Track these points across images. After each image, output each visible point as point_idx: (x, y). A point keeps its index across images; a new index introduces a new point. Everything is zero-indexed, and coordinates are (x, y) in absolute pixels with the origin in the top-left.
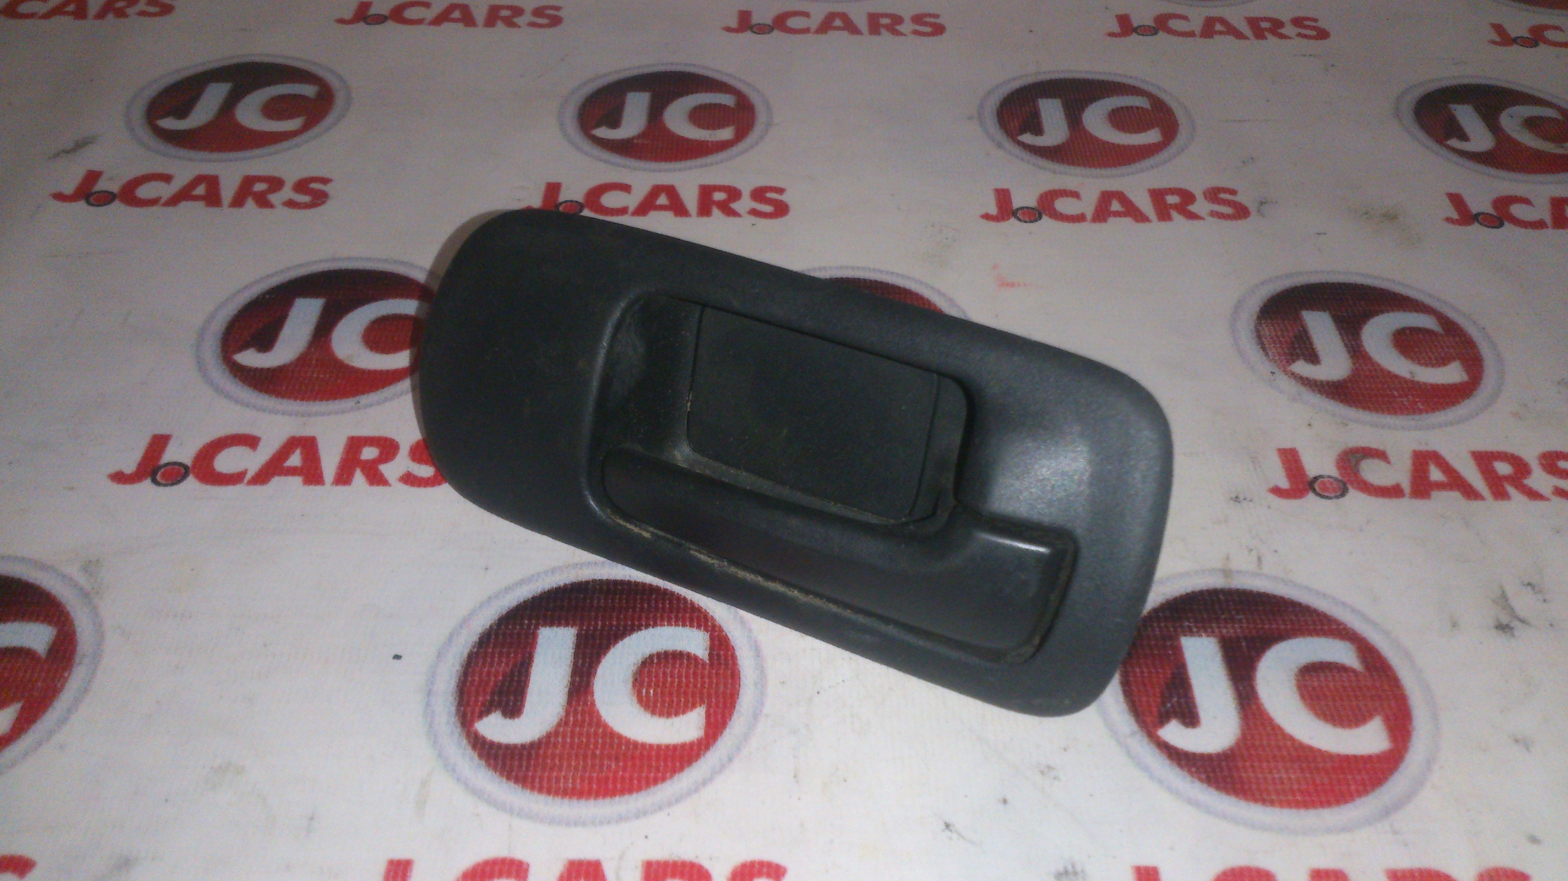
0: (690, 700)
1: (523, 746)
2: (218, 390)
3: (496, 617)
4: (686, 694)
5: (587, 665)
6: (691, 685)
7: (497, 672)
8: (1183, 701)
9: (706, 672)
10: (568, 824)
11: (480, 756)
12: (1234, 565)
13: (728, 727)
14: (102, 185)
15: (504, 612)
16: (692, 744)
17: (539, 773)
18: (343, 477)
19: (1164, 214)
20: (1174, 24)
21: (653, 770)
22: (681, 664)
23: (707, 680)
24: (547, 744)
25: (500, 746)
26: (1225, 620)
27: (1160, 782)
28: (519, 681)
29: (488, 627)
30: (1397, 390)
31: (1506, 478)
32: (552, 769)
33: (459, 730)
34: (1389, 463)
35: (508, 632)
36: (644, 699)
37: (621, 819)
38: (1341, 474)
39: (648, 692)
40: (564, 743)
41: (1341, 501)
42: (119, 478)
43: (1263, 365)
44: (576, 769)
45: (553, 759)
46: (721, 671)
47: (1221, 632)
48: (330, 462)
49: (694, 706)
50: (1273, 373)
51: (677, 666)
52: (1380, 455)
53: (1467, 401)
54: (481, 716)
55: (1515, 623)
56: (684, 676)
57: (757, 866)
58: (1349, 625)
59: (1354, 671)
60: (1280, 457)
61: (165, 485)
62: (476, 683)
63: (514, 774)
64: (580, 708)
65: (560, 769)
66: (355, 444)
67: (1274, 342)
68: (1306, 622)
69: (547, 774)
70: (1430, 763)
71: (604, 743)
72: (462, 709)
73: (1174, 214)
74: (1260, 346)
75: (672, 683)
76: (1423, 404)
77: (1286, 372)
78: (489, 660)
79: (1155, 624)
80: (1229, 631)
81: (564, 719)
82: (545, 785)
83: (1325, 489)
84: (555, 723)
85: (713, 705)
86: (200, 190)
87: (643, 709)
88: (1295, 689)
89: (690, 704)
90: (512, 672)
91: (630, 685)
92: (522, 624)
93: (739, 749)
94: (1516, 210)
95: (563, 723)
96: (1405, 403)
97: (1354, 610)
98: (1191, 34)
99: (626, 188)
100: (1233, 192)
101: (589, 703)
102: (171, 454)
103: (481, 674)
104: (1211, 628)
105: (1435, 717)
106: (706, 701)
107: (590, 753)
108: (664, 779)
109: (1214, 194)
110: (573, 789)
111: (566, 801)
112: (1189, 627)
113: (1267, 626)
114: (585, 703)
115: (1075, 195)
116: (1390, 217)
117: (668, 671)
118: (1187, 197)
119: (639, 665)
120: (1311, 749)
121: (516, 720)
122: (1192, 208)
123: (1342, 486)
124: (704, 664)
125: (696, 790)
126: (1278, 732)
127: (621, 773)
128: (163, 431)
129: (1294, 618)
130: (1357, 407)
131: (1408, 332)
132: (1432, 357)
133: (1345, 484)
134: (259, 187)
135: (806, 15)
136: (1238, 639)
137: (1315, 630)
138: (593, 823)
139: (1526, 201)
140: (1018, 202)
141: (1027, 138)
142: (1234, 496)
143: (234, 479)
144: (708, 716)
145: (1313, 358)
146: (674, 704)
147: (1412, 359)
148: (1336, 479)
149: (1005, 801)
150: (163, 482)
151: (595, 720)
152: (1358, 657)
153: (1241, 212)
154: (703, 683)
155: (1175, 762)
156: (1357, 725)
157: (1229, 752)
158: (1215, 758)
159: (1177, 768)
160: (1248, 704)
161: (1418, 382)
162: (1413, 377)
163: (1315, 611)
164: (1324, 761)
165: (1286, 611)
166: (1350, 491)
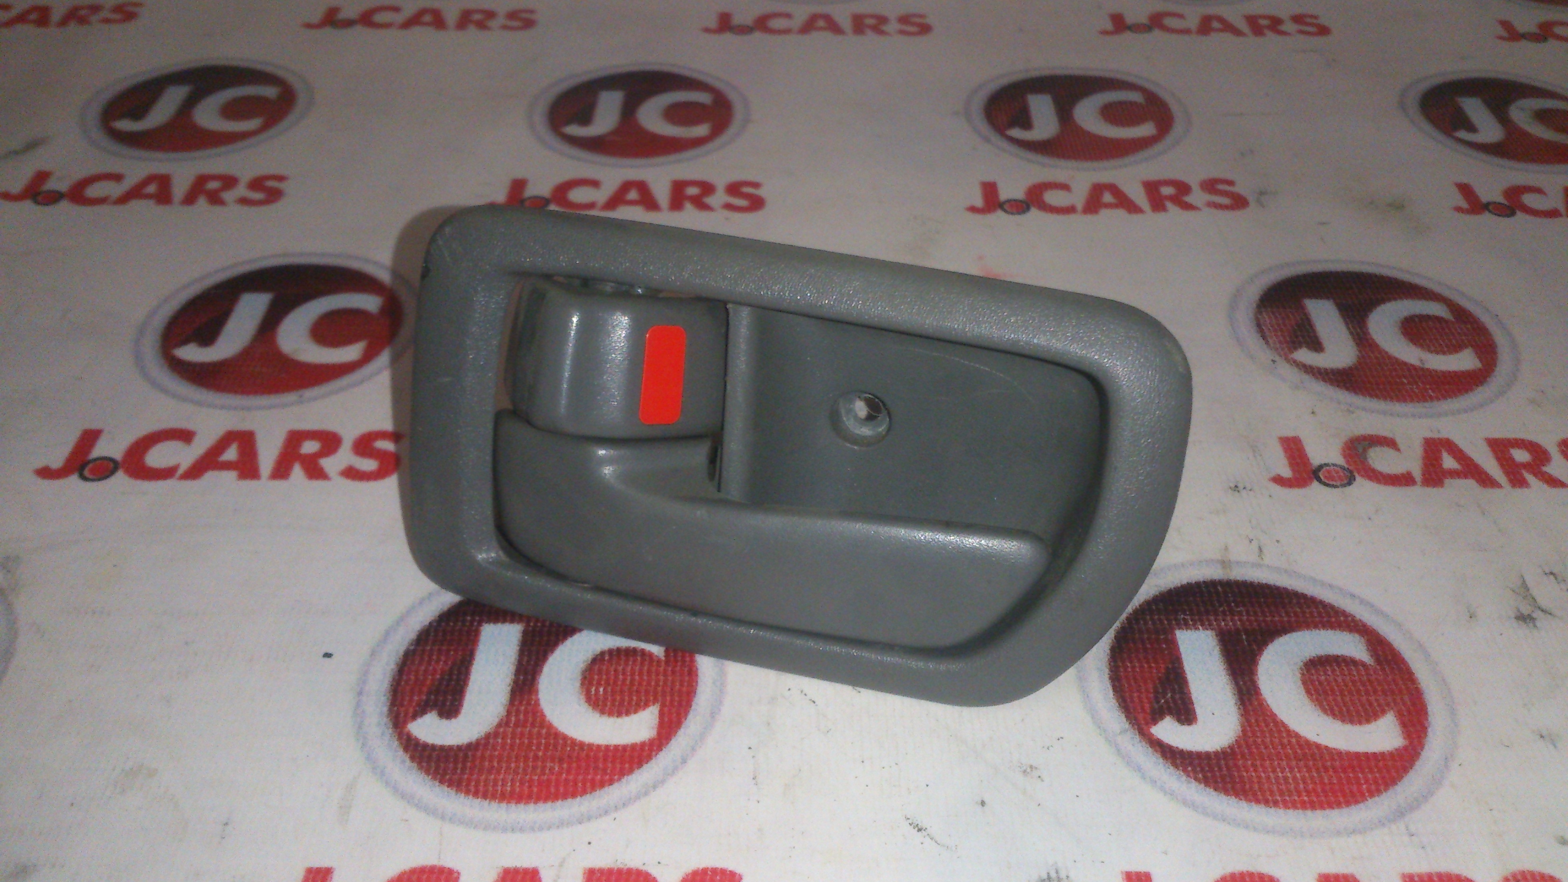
0: (643, 698)
1: (459, 748)
2: (154, 384)
3: (437, 614)
4: (638, 692)
5: (532, 663)
6: (645, 683)
7: (435, 670)
8: (1177, 696)
9: (662, 669)
10: (504, 830)
11: (412, 758)
12: (1233, 557)
13: (683, 726)
14: (52, 185)
15: (445, 608)
16: (643, 744)
17: (475, 776)
18: (281, 471)
19: (1158, 204)
20: (1169, 22)
21: (600, 772)
22: (635, 661)
23: (662, 678)
24: (486, 745)
25: (433, 747)
26: (1224, 612)
27: (1154, 782)
28: (458, 680)
29: (427, 623)
30: (1405, 377)
31: (1526, 466)
32: (490, 772)
33: (390, 731)
34: (1398, 450)
35: (449, 628)
36: (593, 697)
37: (562, 824)
38: (1348, 462)
39: (597, 691)
40: (504, 745)
41: (1348, 490)
42: (46, 473)
43: (1264, 354)
44: (516, 772)
45: (491, 761)
46: (678, 668)
47: (1219, 625)
48: (268, 456)
49: (646, 705)
50: (1274, 361)
51: (631, 663)
52: (1391, 443)
53: (1480, 389)
54: (415, 717)
55: (1537, 614)
56: (637, 674)
57: (709, 873)
58: (1358, 617)
59: (1364, 664)
60: (1283, 446)
61: (93, 480)
62: (411, 683)
63: (448, 777)
64: (522, 708)
65: (499, 773)
66: (295, 438)
67: (1275, 330)
68: (1311, 613)
69: (483, 777)
70: (1447, 761)
71: (547, 745)
72: (395, 709)
73: (1169, 205)
74: (1260, 335)
75: (624, 680)
76: (1433, 391)
77: (1287, 360)
78: (426, 658)
79: (1148, 617)
80: (1228, 623)
81: (505, 719)
82: (481, 788)
83: (1331, 477)
84: (495, 724)
85: (668, 703)
86: (152, 189)
87: (591, 708)
88: (1300, 683)
89: (642, 704)
90: (451, 669)
91: (578, 684)
92: (464, 621)
93: (693, 749)
94: (1529, 199)
95: (504, 723)
96: (1415, 390)
97: (1362, 601)
98: (1186, 31)
99: (595, 184)
100: (1231, 183)
101: (533, 702)
102: (101, 450)
103: (417, 671)
104: (1209, 620)
105: (1453, 712)
106: (660, 698)
107: (531, 755)
108: (611, 782)
109: (1210, 186)
110: (513, 792)
111: (504, 805)
112: (1184, 619)
113: (1269, 619)
114: (529, 704)
115: (1065, 187)
116: (1398, 206)
117: (620, 668)
118: (1183, 188)
119: (589, 663)
120: (1318, 746)
121: (453, 720)
122: (1188, 199)
123: (1349, 475)
124: (659, 661)
125: (646, 794)
126: (1282, 729)
127: (564, 775)
128: (94, 426)
129: (1298, 610)
130: (1363, 394)
131: (1417, 320)
132: (1443, 344)
133: (1351, 472)
134: (213, 185)
135: (788, 16)
136: (1238, 631)
137: (1321, 622)
138: (532, 829)
139: (1539, 191)
140: (1004, 194)
141: (1016, 133)
142: (1232, 485)
143: (166, 473)
144: (661, 714)
145: (1316, 345)
146: (626, 703)
147: (1422, 346)
148: (1342, 467)
149: (983, 803)
150: (91, 477)
151: (538, 719)
152: (1368, 649)
153: (1239, 202)
154: (657, 681)
155: (1170, 761)
156: (1368, 721)
157: (1229, 750)
158: (1213, 757)
159: (1172, 768)
160: (1249, 700)
161: (1428, 369)
162: (1423, 364)
163: (1321, 602)
164: (1333, 759)
165: (1290, 603)
166: (1357, 479)
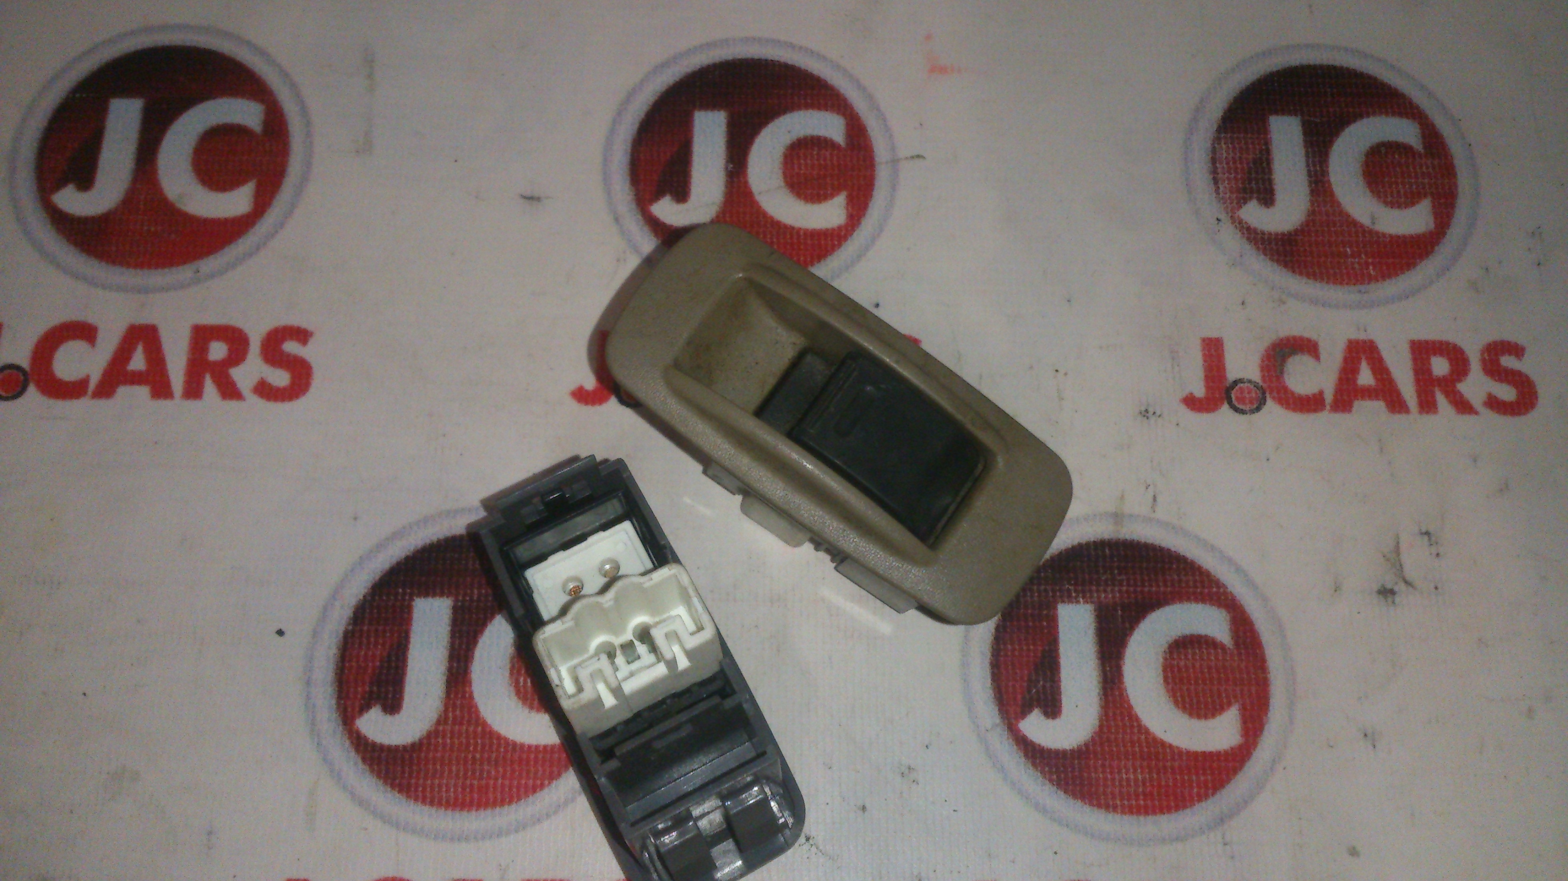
1: (404, 747)
2: (41, 251)
3: (369, 585)
5: (464, 646)
7: (374, 656)
8: (1049, 685)
10: (452, 840)
11: (364, 760)
12: (1127, 507)
15: (377, 578)
17: (421, 781)
18: (193, 391)
21: (531, 776)
24: (429, 744)
25: (382, 748)
27: (1013, 784)
28: (397, 667)
31: (1440, 381)
32: (434, 777)
34: (1318, 360)
35: (382, 603)
36: (522, 690)
37: (501, 833)
39: (525, 681)
40: (444, 744)
41: (1256, 416)
43: (1211, 208)
44: (457, 775)
45: (434, 764)
47: (1099, 597)
48: (178, 364)
50: (1218, 220)
52: (1313, 349)
53: (1425, 262)
54: (361, 711)
55: (1400, 587)
58: (1230, 589)
59: (1223, 647)
60: (1203, 351)
61: (6, 399)
62: (354, 670)
63: (397, 781)
64: (458, 702)
65: (442, 777)
66: (200, 337)
67: (1229, 170)
68: (1187, 582)
69: (429, 782)
70: (1274, 762)
71: (483, 746)
72: (342, 702)
74: (1212, 177)
76: (1374, 267)
77: (1233, 219)
78: (365, 640)
79: (1035, 588)
80: (1108, 596)
81: (443, 715)
82: (428, 795)
83: (1241, 400)
84: (435, 720)
87: (521, 703)
88: (1160, 671)
90: (389, 656)
91: (507, 674)
92: (397, 594)
95: (441, 721)
96: (1356, 266)
101: (467, 695)
103: (358, 657)
104: (1091, 591)
107: (470, 757)
110: (456, 799)
111: (449, 812)
112: (1068, 590)
113: (1146, 589)
114: (464, 697)
120: (1163, 744)
121: (397, 716)
123: (1260, 395)
125: (573, 799)
126: (1135, 724)
127: (500, 780)
129: (1176, 577)
130: (1301, 274)
131: (1383, 150)
132: (1402, 192)
133: (1264, 393)
136: (1115, 606)
138: (476, 838)
142: (1143, 409)
143: (79, 388)
145: (1267, 198)
147: (1379, 195)
148: (1256, 385)
149: (864, 808)
151: (473, 715)
152: (1231, 629)
155: (1030, 760)
156: (1213, 716)
157: (1083, 748)
158: (1069, 756)
159: (1031, 768)
160: (1112, 689)
161: (1377, 233)
162: (1374, 223)
163: (1200, 568)
164: (1173, 759)
165: (1170, 569)
166: (1267, 403)
